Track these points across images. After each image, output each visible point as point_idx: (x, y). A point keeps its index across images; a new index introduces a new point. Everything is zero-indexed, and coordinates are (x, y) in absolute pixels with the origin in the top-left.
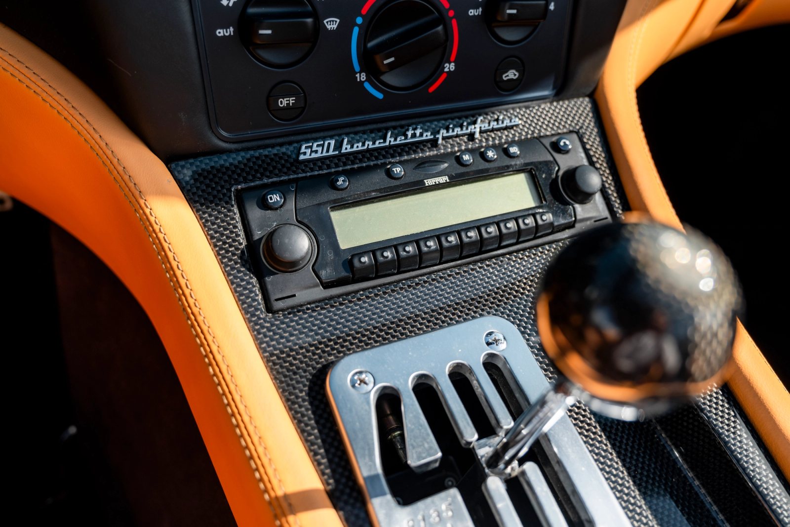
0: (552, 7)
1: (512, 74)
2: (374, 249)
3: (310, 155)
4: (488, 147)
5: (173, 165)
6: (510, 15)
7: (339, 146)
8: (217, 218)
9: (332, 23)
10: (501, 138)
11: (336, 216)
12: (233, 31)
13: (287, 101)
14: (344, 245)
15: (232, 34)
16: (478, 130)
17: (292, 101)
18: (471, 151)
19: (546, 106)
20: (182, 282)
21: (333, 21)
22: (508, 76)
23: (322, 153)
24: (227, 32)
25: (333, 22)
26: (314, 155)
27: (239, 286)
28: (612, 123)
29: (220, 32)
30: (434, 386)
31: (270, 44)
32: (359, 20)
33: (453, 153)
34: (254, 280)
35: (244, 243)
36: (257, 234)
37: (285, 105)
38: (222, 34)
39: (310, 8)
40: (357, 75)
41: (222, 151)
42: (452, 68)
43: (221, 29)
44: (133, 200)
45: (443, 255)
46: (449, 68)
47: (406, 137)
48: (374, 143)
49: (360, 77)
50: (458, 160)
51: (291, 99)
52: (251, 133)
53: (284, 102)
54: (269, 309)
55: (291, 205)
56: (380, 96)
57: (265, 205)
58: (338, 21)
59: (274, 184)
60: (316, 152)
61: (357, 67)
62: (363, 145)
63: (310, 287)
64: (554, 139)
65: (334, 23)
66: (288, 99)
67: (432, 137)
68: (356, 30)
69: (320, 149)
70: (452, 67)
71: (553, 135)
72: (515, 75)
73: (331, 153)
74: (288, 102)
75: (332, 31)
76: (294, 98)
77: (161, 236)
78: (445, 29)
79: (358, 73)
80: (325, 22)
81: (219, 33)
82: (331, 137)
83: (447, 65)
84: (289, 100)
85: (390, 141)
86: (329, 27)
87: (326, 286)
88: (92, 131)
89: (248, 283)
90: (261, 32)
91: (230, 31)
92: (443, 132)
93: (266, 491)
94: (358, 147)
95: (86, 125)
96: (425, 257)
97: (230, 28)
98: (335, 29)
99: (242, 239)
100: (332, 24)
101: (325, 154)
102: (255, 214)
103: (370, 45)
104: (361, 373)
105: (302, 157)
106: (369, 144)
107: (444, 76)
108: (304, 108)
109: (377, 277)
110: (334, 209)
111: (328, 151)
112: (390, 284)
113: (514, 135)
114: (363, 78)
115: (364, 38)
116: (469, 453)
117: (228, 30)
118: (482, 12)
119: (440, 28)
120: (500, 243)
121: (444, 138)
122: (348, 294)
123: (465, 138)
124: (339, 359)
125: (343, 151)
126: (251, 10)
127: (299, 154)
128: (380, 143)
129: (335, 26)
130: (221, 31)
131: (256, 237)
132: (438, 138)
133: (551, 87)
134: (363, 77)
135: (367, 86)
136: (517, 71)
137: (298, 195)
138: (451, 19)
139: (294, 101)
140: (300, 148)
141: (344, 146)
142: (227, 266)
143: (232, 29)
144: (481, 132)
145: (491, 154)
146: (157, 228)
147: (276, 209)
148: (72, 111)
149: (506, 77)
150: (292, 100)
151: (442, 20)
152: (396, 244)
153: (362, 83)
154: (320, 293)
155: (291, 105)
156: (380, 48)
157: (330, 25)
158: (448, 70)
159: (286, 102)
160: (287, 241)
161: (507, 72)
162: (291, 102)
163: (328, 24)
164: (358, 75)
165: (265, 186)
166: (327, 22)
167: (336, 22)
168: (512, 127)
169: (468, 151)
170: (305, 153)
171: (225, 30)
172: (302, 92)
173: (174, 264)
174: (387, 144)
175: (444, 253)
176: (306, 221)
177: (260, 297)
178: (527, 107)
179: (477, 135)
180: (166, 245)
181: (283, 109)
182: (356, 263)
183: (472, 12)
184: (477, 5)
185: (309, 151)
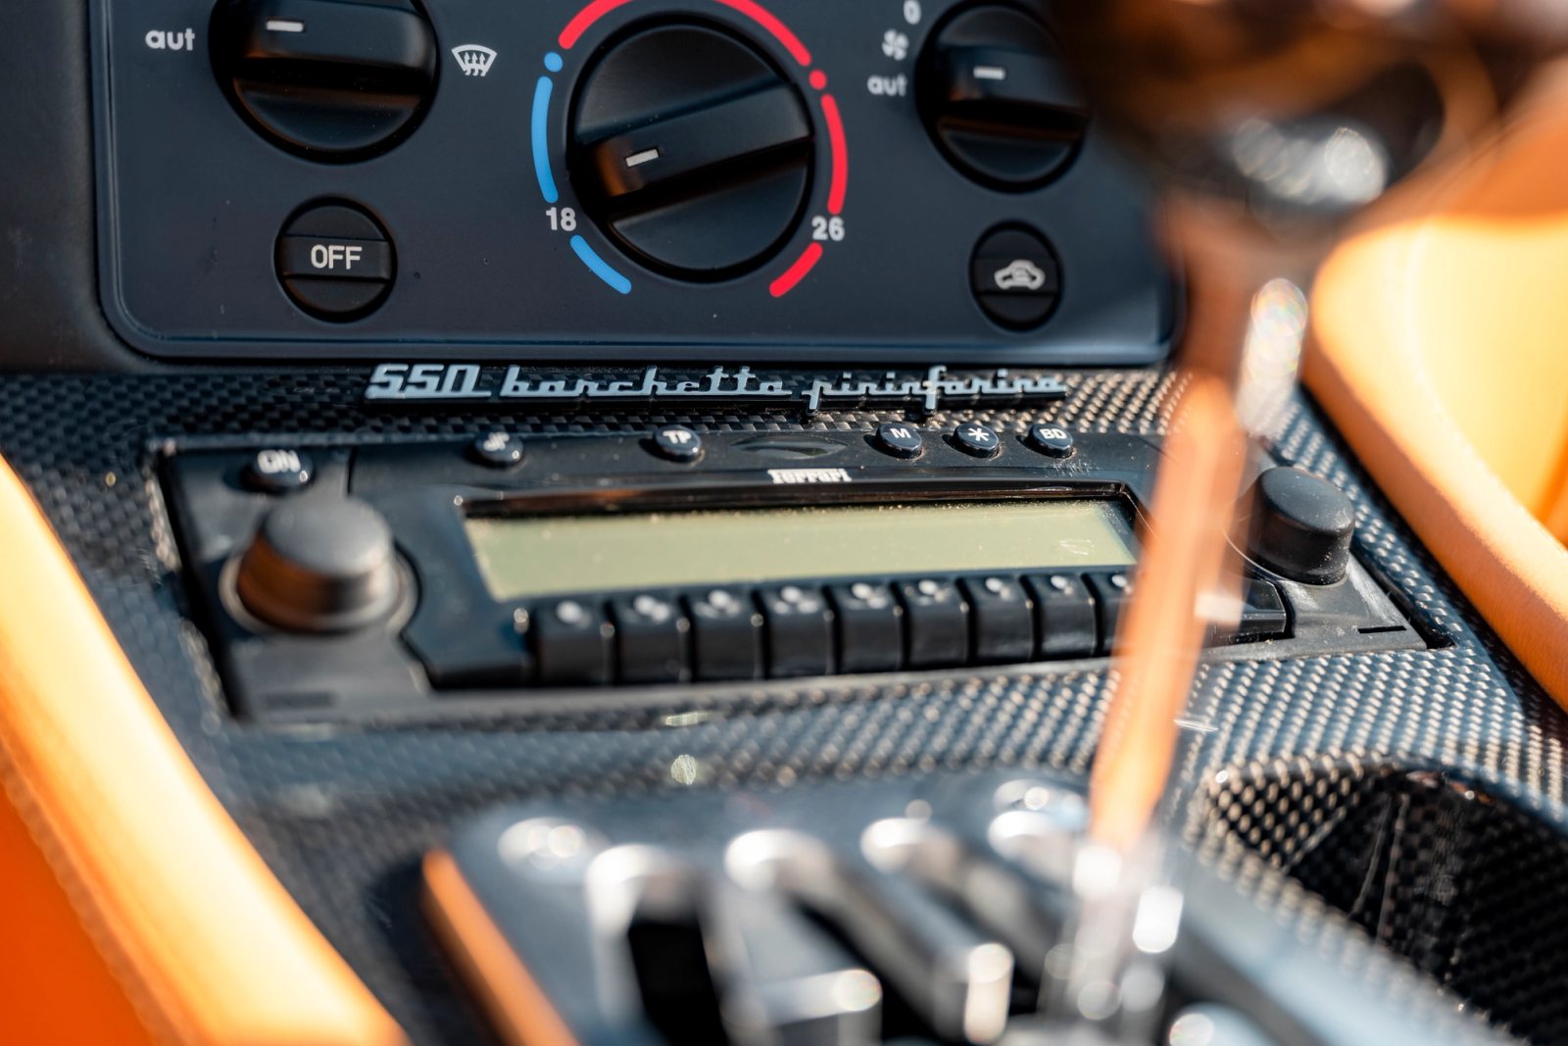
1: (1021, 274)
2: (605, 599)
3: (403, 388)
6: (986, 83)
7: (491, 381)
8: (92, 499)
9: (475, 57)
11: (484, 534)
12: (194, 42)
13: (335, 252)
14: (502, 591)
15: (190, 47)
16: (934, 396)
17: (351, 254)
21: (478, 53)
22: (1009, 277)
23: (440, 387)
24: (175, 40)
25: (478, 56)
26: (412, 393)
29: (157, 40)
32: (553, 62)
33: (856, 433)
35: (172, 562)
36: (217, 544)
37: (331, 266)
38: (161, 44)
40: (548, 213)
42: (836, 232)
43: (160, 30)
45: (844, 646)
46: (827, 231)
47: (706, 384)
48: (604, 387)
49: (559, 218)
50: (876, 442)
51: (349, 249)
52: (220, 339)
53: (326, 256)
55: (333, 485)
56: (622, 285)
57: (249, 481)
58: (493, 54)
61: (549, 192)
62: (570, 386)
63: (391, 684)
65: (482, 58)
66: (341, 248)
67: (789, 393)
68: (544, 89)
69: (433, 381)
70: (836, 229)
72: (1034, 278)
73: (468, 392)
74: (340, 257)
75: (474, 80)
76: (359, 249)
79: (554, 205)
80: (456, 51)
81: (155, 39)
83: (818, 220)
84: (343, 253)
85: (655, 388)
86: (466, 67)
87: (443, 683)
90: (273, 26)
91: (185, 40)
92: (823, 386)
94: (554, 390)
97: (184, 32)
98: (483, 74)
99: (166, 550)
100: (474, 60)
101: (447, 392)
102: (213, 499)
105: (374, 392)
106: (588, 388)
107: (813, 253)
108: (389, 285)
109: (620, 682)
111: (458, 385)
114: (568, 223)
115: (569, 115)
117: (180, 36)
118: (908, 87)
120: (1039, 639)
121: (827, 403)
123: (896, 414)
125: (507, 390)
127: (367, 382)
128: (622, 388)
129: (484, 68)
130: (161, 35)
131: (212, 552)
132: (809, 397)
133: (1154, 335)
134: (567, 220)
135: (581, 247)
136: (1037, 265)
137: (358, 471)
138: (820, 94)
139: (357, 258)
140: (371, 373)
141: (509, 383)
143: (190, 35)
144: (944, 402)
145: (979, 434)
147: (282, 491)
149: (1005, 278)
150: (353, 253)
152: (681, 595)
153: (564, 236)
154: (422, 701)
155: (348, 266)
157: (470, 61)
158: (824, 237)
159: (333, 257)
160: (312, 519)
161: (1006, 265)
162: (349, 258)
163: (463, 60)
164: (552, 213)
166: (462, 54)
167: (487, 56)
168: (1042, 404)
170: (385, 385)
171: (170, 35)
172: (381, 237)
174: (647, 390)
175: (849, 641)
179: (932, 405)
181: (324, 277)
182: (549, 632)
183: (877, 85)
184: (889, 68)
185: (398, 381)
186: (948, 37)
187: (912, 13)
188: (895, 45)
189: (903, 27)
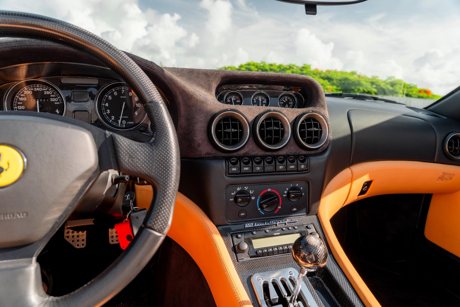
0: (303, 194)
1: (295, 209)
2: (262, 249)
4: (289, 227)
5: (218, 227)
6: (293, 196)
7: (254, 225)
8: (227, 240)
10: (293, 225)
11: (253, 241)
14: (255, 248)
15: (233, 200)
16: (287, 222)
17: (244, 214)
18: (285, 227)
19: (304, 217)
20: (220, 253)
26: (248, 227)
27: (231, 255)
28: (322, 222)
29: (231, 200)
30: (277, 283)
31: (241, 202)
32: (259, 197)
33: (281, 228)
34: (235, 254)
35: (233, 246)
36: (235, 244)
39: (249, 195)
41: (228, 225)
44: (210, 234)
45: (278, 252)
47: (270, 223)
48: (262, 224)
50: (282, 229)
52: (234, 221)
53: (242, 214)
54: (238, 261)
55: (243, 237)
56: (263, 214)
57: (237, 237)
58: (255, 197)
59: (239, 233)
60: (249, 226)
61: (258, 207)
62: (259, 225)
63: (247, 257)
64: (307, 225)
67: (276, 224)
68: (258, 199)
69: (250, 225)
71: (306, 224)
73: (252, 226)
75: (253, 200)
77: (215, 242)
78: (278, 199)
82: (252, 223)
83: (279, 207)
85: (266, 224)
87: (251, 257)
88: (202, 219)
89: (233, 255)
90: (239, 200)
92: (278, 223)
93: (238, 300)
94: (258, 225)
95: (201, 218)
96: (274, 252)
99: (232, 245)
101: (251, 226)
102: (235, 239)
103: (261, 202)
104: (259, 277)
105: (246, 227)
106: (261, 225)
107: (278, 210)
108: (246, 216)
109: (263, 256)
110: (253, 239)
112: (266, 258)
113: (296, 224)
115: (260, 201)
116: (285, 300)
119: (277, 199)
121: (279, 224)
122: (256, 260)
123: (284, 224)
124: (253, 274)
125: (255, 226)
126: (237, 195)
127: (245, 226)
129: (254, 199)
131: (235, 245)
134: (259, 209)
135: (261, 211)
137: (244, 235)
138: (279, 197)
140: (245, 225)
141: (255, 225)
142: (229, 250)
144: (288, 223)
145: (290, 228)
146: (215, 240)
147: (240, 238)
148: (198, 215)
151: (277, 197)
152: (267, 248)
153: (259, 211)
154: (249, 259)
156: (264, 203)
160: (242, 245)
161: (293, 209)
163: (252, 198)
165: (237, 233)
168: (296, 222)
169: (284, 227)
170: (246, 226)
172: (246, 212)
173: (218, 249)
175: (279, 252)
176: (246, 241)
177: (236, 258)
178: (299, 217)
179: (287, 224)
180: (216, 244)
181: (242, 216)
182: (258, 252)
183: (284, 196)
184: (285, 194)
185: (247, 225)
186: (290, 192)
187: (287, 189)
188: (286, 192)
189: (286, 190)
